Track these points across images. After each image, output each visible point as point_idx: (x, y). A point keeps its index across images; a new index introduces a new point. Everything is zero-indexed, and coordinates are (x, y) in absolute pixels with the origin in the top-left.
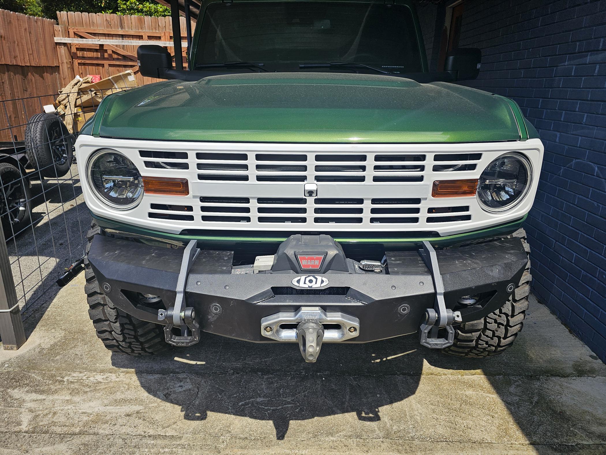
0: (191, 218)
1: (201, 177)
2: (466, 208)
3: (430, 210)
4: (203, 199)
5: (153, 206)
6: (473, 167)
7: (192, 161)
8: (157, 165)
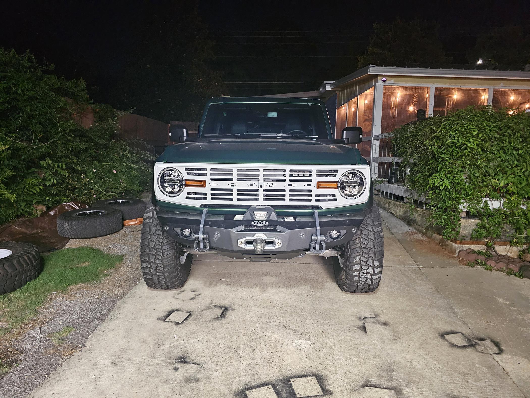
0: (206, 199)
1: (212, 179)
2: (334, 195)
3: (317, 196)
4: (212, 190)
5: (189, 193)
6: (335, 176)
7: (208, 172)
8: (192, 174)
